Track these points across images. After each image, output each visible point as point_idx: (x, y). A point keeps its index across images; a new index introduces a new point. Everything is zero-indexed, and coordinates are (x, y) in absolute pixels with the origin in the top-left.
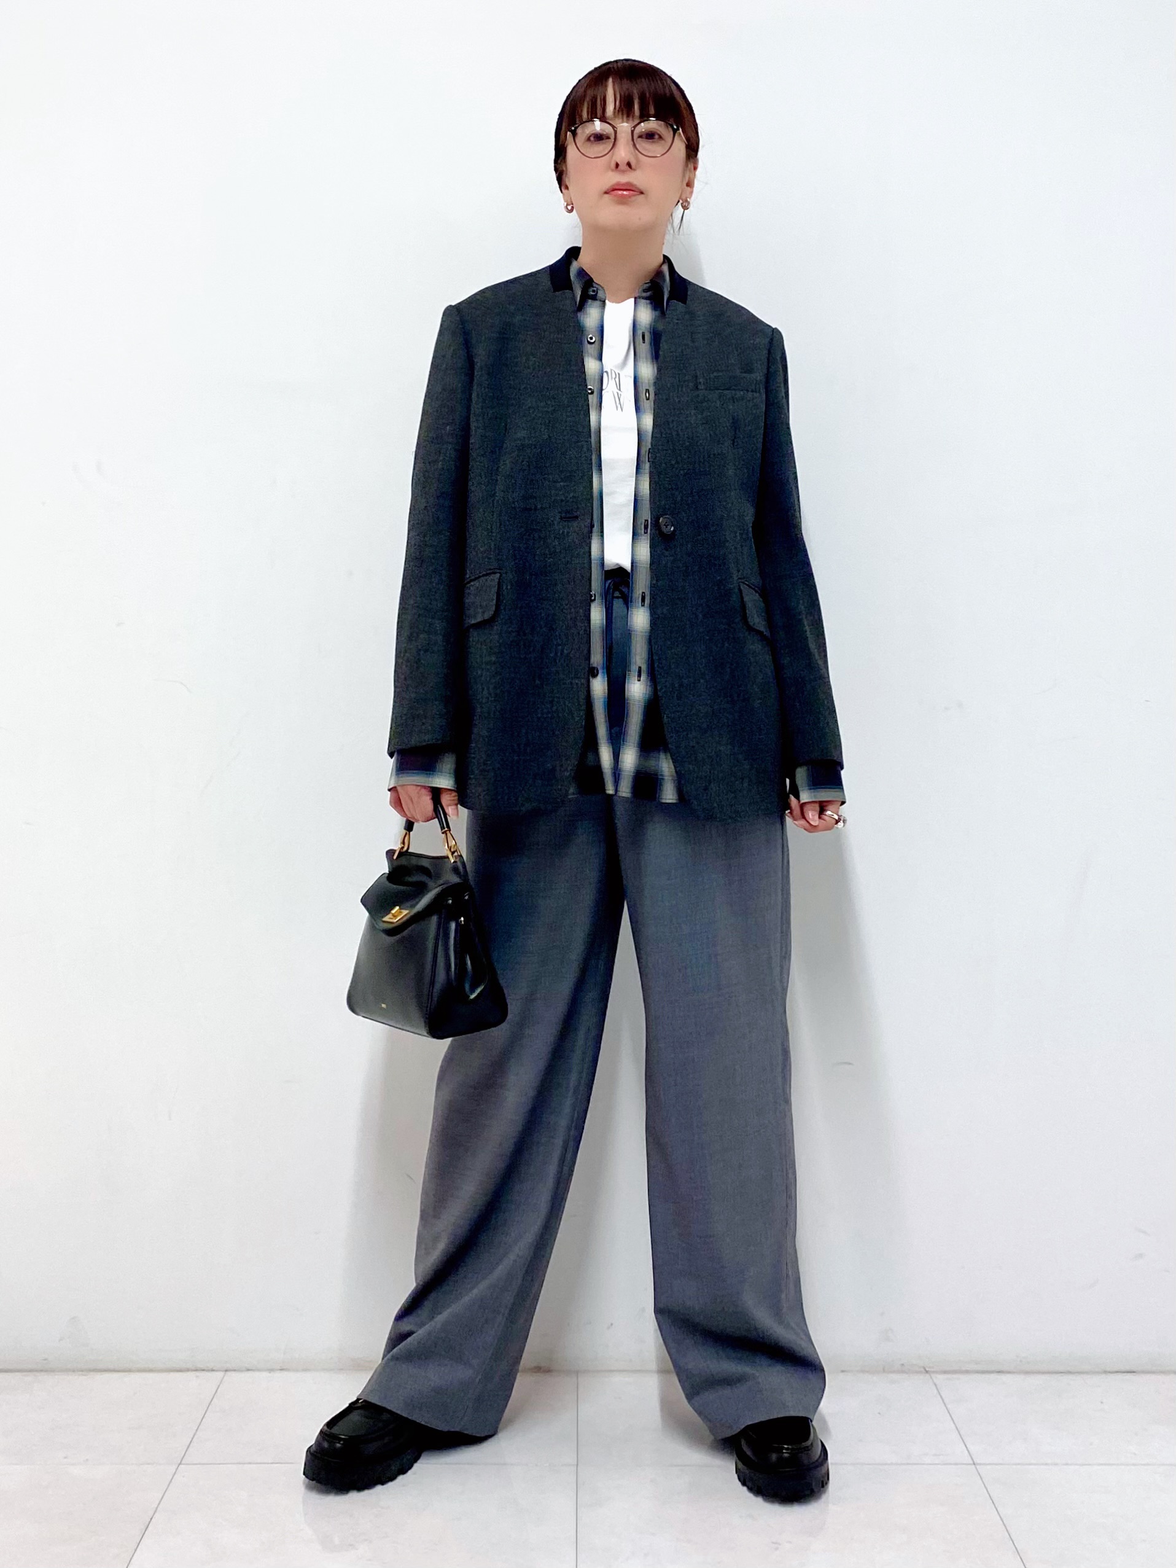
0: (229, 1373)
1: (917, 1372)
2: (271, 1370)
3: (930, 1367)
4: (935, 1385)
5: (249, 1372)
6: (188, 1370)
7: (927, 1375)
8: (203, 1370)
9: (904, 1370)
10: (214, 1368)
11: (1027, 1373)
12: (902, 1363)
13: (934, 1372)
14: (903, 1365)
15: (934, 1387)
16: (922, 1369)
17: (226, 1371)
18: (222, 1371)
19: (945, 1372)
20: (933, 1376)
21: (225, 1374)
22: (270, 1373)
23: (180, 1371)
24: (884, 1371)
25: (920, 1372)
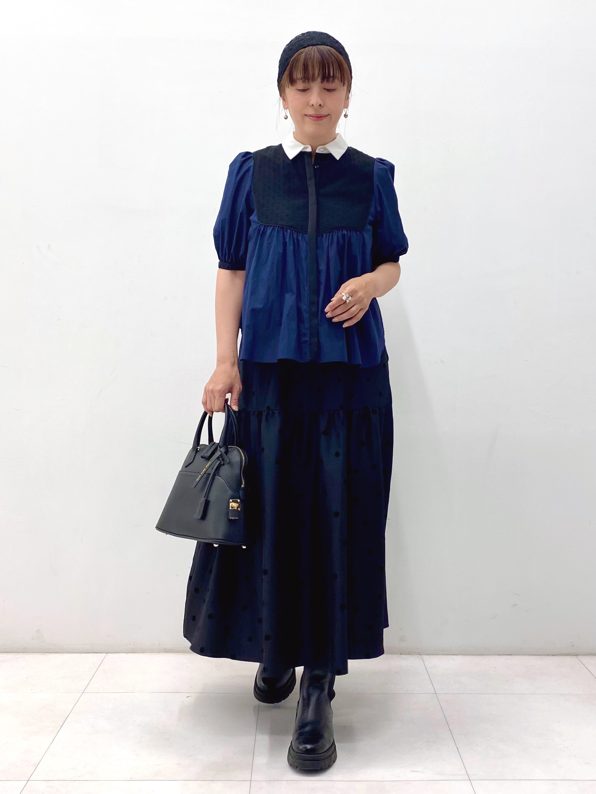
1: (415, 654)
2: (127, 653)
4: (423, 660)
5: (116, 654)
6: (90, 653)
7: (420, 656)
8: (97, 653)
10: (102, 652)
11: (463, 655)
12: (408, 651)
14: (409, 652)
15: (422, 661)
16: (418, 654)
18: (105, 653)
19: (428, 655)
20: (422, 656)
21: (107, 654)
22: (127, 654)
23: (87, 653)
24: (401, 654)
25: (417, 654)
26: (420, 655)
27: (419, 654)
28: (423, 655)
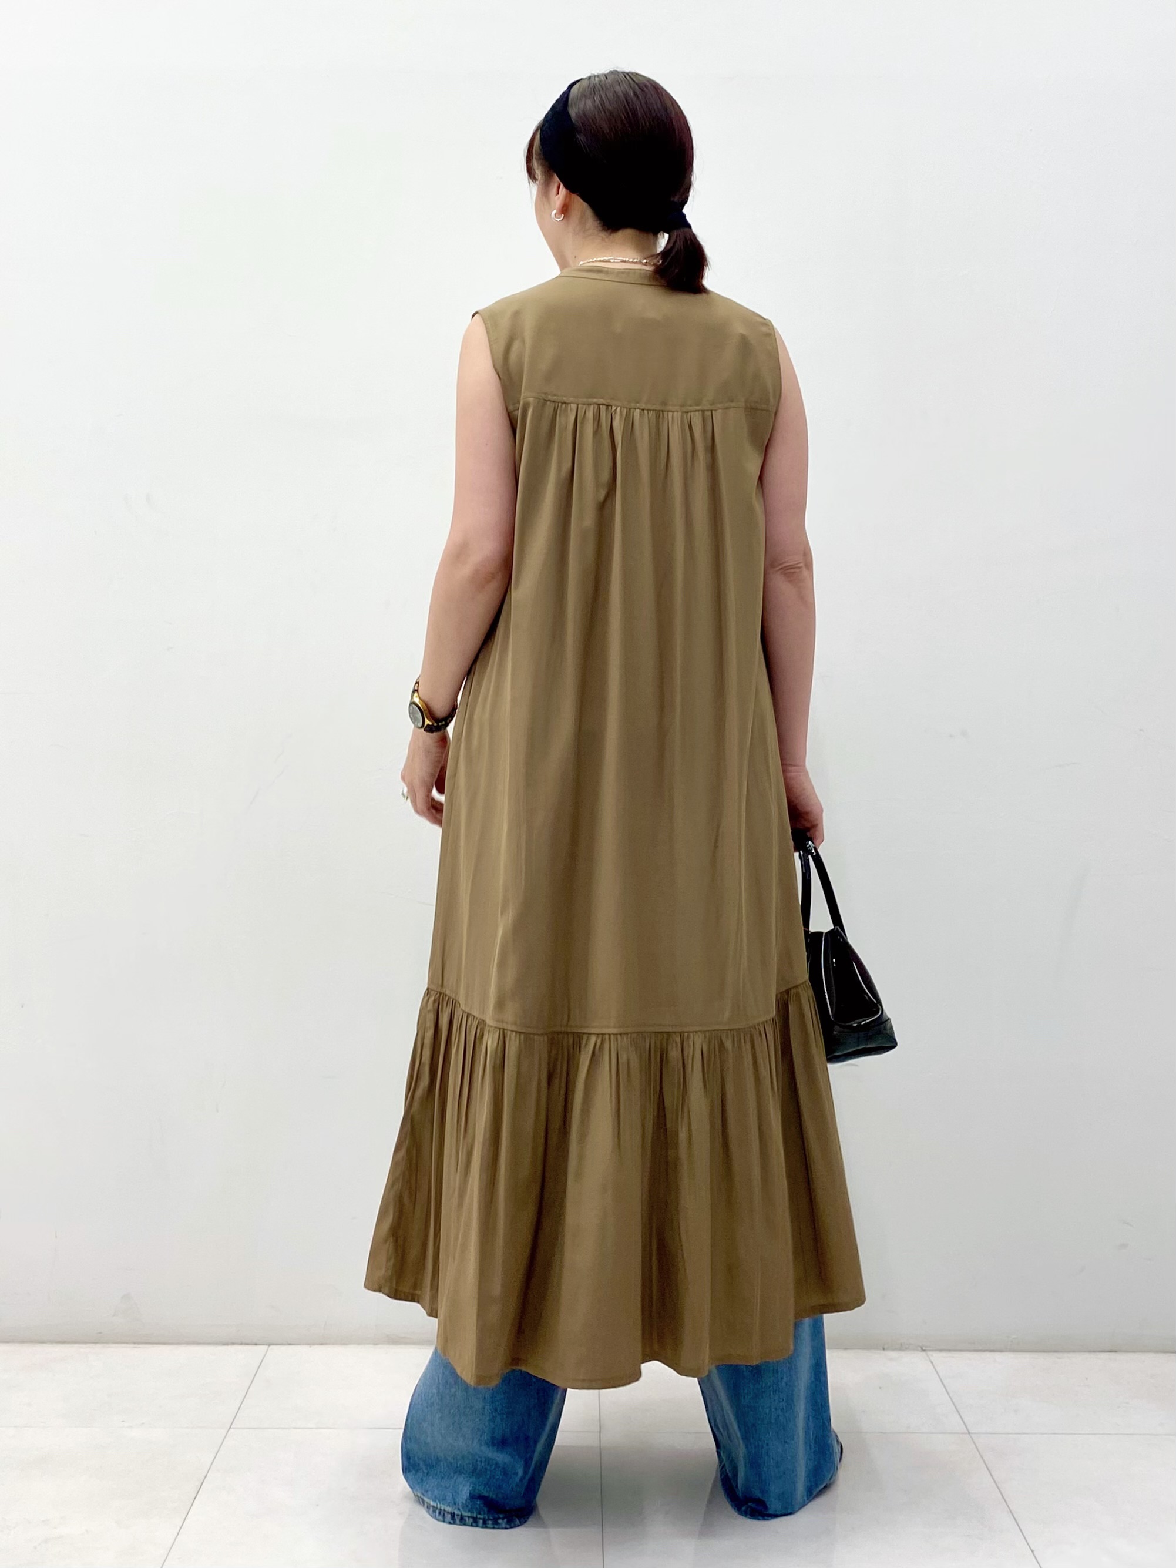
0: (271, 1347)
1: (914, 1350)
2: (310, 1344)
3: (926, 1347)
4: (932, 1363)
5: (291, 1346)
6: (233, 1344)
7: (924, 1354)
8: (249, 1344)
9: (902, 1348)
10: (258, 1342)
11: (1014, 1351)
12: (899, 1342)
13: (930, 1351)
14: (901, 1344)
17: (269, 1345)
18: (267, 1345)
19: (941, 1350)
20: (930, 1353)
21: (269, 1347)
22: (310, 1347)
23: (226, 1344)
24: (884, 1349)
25: (918, 1350)
26: (924, 1351)
27: (922, 1349)
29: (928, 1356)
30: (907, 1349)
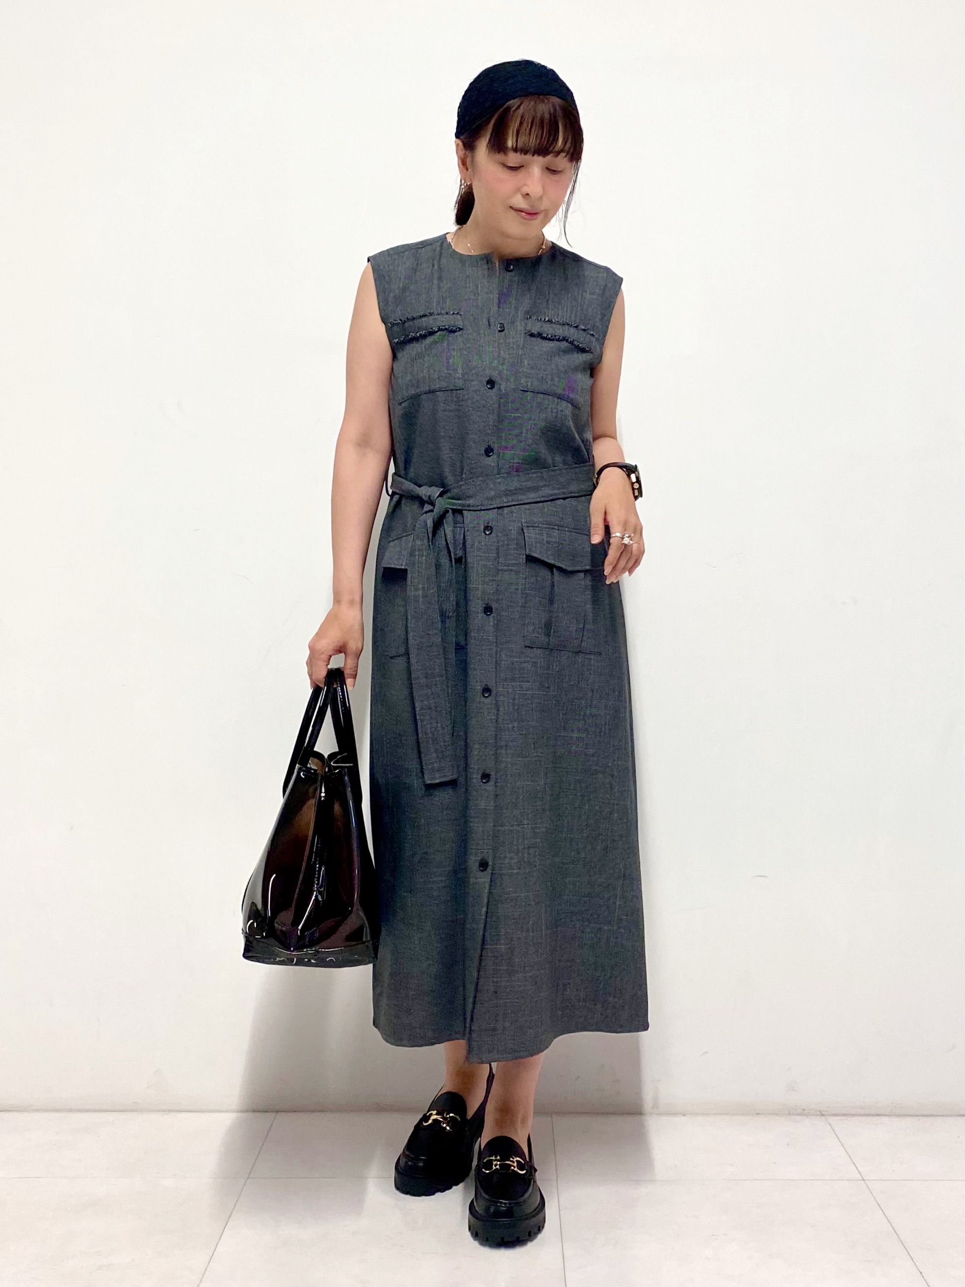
1: (813, 1115)
3: (825, 1111)
4: (830, 1124)
7: (823, 1118)
9: (804, 1112)
12: (804, 1108)
15: (830, 1127)
19: (837, 1115)
24: (789, 1114)
25: (818, 1115)
26: (823, 1115)
27: (821, 1112)
28: (829, 1115)
29: (827, 1120)
30: (807, 1115)
